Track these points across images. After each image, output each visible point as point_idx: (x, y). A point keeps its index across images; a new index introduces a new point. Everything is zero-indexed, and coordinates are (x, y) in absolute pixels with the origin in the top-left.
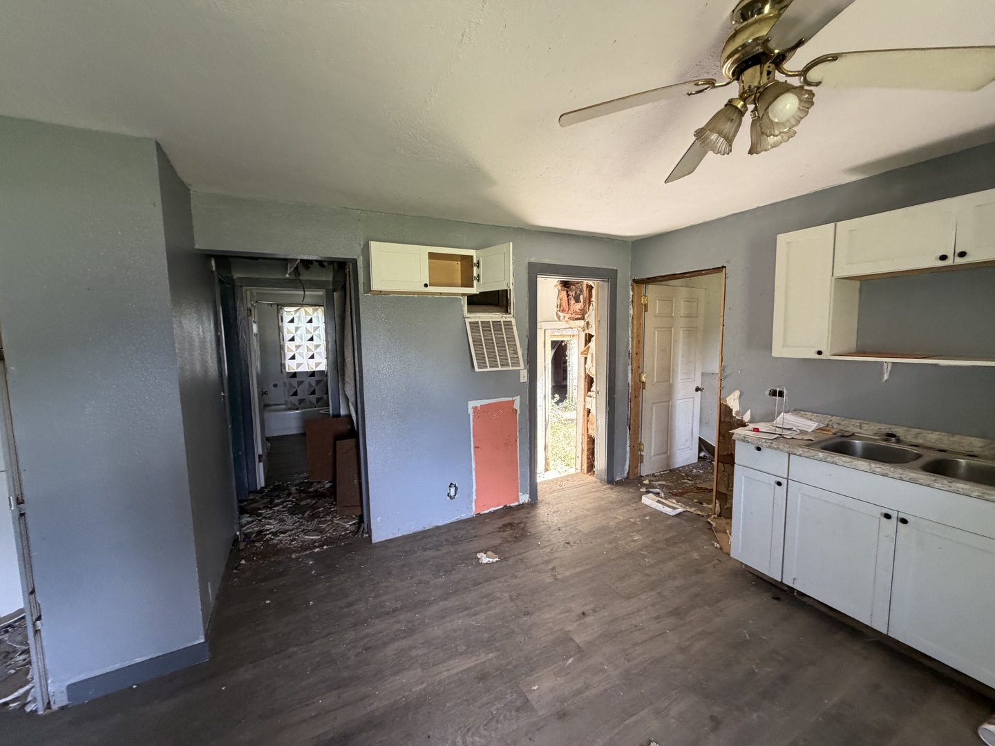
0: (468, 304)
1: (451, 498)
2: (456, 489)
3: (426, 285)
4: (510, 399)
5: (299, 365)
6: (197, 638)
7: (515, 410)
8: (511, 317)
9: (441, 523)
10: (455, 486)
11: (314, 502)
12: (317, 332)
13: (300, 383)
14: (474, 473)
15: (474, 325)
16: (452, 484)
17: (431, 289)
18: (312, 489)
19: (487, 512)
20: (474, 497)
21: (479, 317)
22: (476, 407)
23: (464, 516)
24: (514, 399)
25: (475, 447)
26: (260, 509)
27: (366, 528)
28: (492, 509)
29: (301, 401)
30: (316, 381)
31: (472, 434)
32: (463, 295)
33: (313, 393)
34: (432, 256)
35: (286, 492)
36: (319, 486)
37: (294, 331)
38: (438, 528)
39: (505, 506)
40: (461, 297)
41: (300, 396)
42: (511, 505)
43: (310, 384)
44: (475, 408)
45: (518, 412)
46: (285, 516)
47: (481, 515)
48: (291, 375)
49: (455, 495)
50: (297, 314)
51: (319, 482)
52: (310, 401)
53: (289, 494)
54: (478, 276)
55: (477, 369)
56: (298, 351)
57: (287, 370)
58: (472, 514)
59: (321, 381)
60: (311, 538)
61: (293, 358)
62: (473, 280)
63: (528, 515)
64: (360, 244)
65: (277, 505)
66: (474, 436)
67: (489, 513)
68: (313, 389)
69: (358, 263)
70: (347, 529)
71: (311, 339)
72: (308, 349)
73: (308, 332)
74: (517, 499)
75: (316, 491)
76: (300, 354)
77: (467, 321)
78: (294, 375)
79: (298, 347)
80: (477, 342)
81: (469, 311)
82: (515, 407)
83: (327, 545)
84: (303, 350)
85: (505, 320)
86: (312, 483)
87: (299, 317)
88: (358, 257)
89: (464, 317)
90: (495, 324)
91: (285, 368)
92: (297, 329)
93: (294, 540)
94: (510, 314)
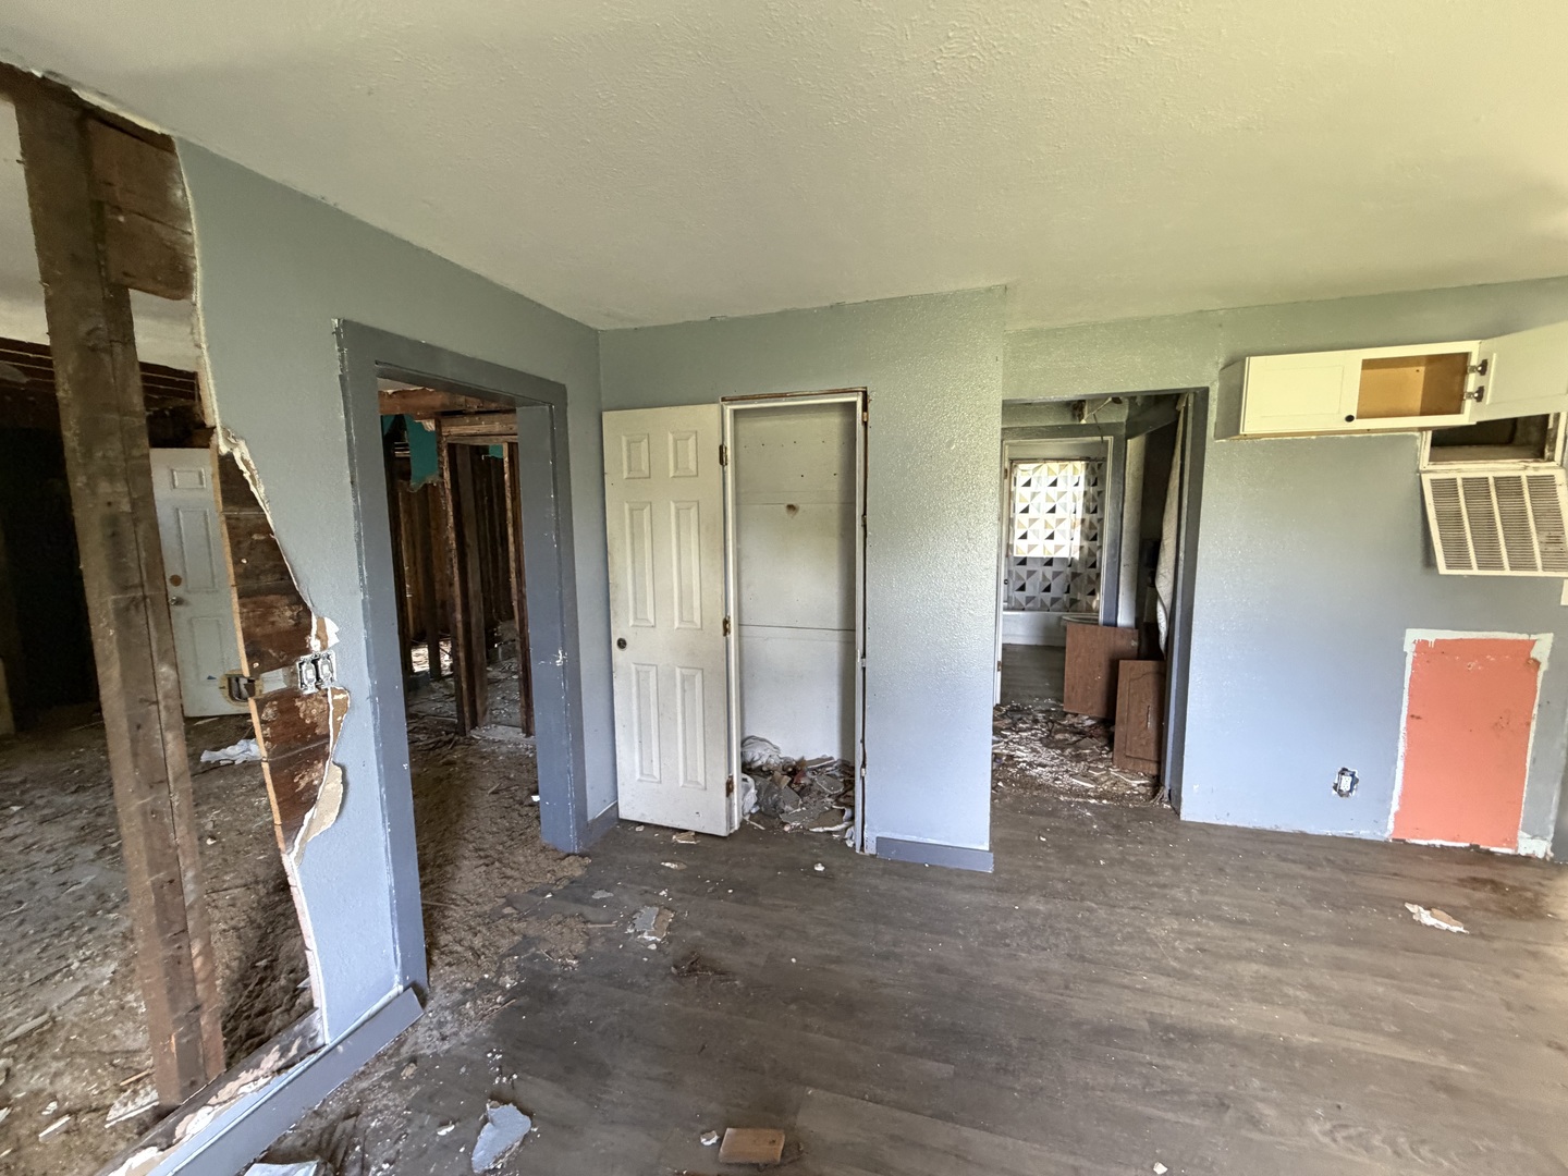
0: (1433, 445)
1: (1340, 793)
2: (1354, 781)
3: (1350, 419)
4: (1524, 637)
5: (1031, 548)
6: (982, 843)
7: (1535, 660)
8: (1554, 468)
9: (1312, 829)
10: (1353, 775)
11: (1074, 739)
12: (1062, 500)
13: (1030, 573)
14: (1400, 764)
15: (1445, 488)
16: (1345, 769)
17: (1358, 424)
18: (1065, 722)
19: (1423, 842)
20: (1395, 806)
21: (1459, 471)
22: (1426, 642)
23: (1365, 833)
24: (1533, 637)
25: (1411, 717)
26: (1002, 730)
27: (1166, 795)
28: (1438, 843)
29: (1029, 600)
30: (1054, 572)
31: (1406, 691)
32: (1422, 430)
33: (1048, 589)
34: (1368, 364)
35: (1031, 717)
36: (1075, 720)
37: (1029, 499)
38: (1303, 835)
39: (1472, 846)
40: (1417, 434)
41: (1029, 591)
42: (1493, 849)
43: (1044, 576)
44: (1421, 646)
45: (1544, 667)
46: (1038, 746)
47: (1406, 843)
48: (1019, 561)
49: (1351, 791)
50: (1037, 474)
51: (1076, 715)
52: (1042, 601)
53: (1036, 721)
54: (1481, 391)
55: (1442, 569)
56: (1032, 527)
57: (1015, 555)
58: (1386, 835)
59: (1060, 573)
60: (1081, 783)
61: (1024, 537)
62: (1462, 400)
63: (1545, 882)
64: (1217, 363)
65: (1022, 730)
66: (1410, 695)
67: (1428, 846)
68: (1048, 584)
69: (1211, 393)
70: (1133, 788)
71: (1053, 510)
72: (1047, 525)
73: (1048, 499)
74: (1513, 842)
75: (1072, 725)
76: (1034, 531)
77: (1426, 479)
78: (1023, 562)
79: (1032, 521)
80: (1450, 520)
81: (1433, 459)
82: (1534, 654)
83: (1108, 800)
84: (1039, 525)
85: (1532, 473)
86: (1066, 714)
87: (1039, 478)
88: (1212, 384)
89: (1418, 471)
90: (1503, 484)
91: (1012, 552)
92: (1034, 495)
93: (1057, 779)
94: (1551, 459)
